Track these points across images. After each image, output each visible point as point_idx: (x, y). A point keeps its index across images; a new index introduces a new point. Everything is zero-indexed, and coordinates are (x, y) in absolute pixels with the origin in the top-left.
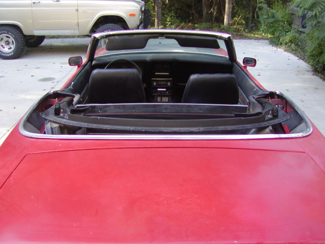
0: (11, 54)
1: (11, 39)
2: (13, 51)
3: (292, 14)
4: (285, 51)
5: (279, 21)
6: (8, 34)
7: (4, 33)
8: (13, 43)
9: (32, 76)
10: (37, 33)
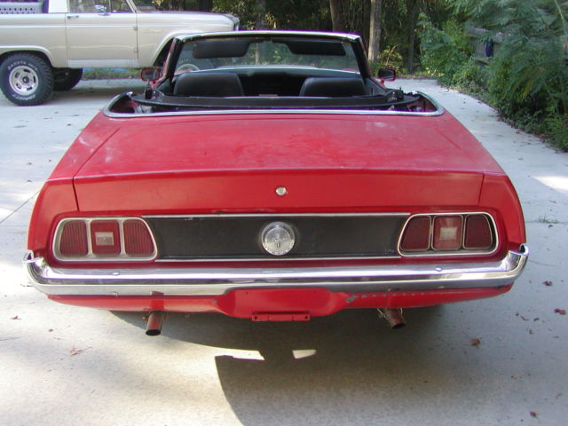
0: (31, 98)
1: (33, 74)
2: (35, 93)
3: (472, 38)
4: (461, 92)
5: (450, 47)
6: (27, 65)
7: (21, 65)
8: (35, 81)
9: (69, 125)
10: (73, 64)
